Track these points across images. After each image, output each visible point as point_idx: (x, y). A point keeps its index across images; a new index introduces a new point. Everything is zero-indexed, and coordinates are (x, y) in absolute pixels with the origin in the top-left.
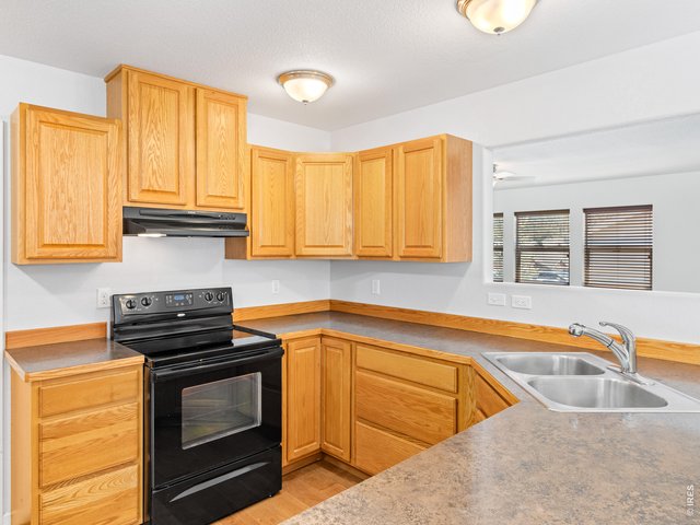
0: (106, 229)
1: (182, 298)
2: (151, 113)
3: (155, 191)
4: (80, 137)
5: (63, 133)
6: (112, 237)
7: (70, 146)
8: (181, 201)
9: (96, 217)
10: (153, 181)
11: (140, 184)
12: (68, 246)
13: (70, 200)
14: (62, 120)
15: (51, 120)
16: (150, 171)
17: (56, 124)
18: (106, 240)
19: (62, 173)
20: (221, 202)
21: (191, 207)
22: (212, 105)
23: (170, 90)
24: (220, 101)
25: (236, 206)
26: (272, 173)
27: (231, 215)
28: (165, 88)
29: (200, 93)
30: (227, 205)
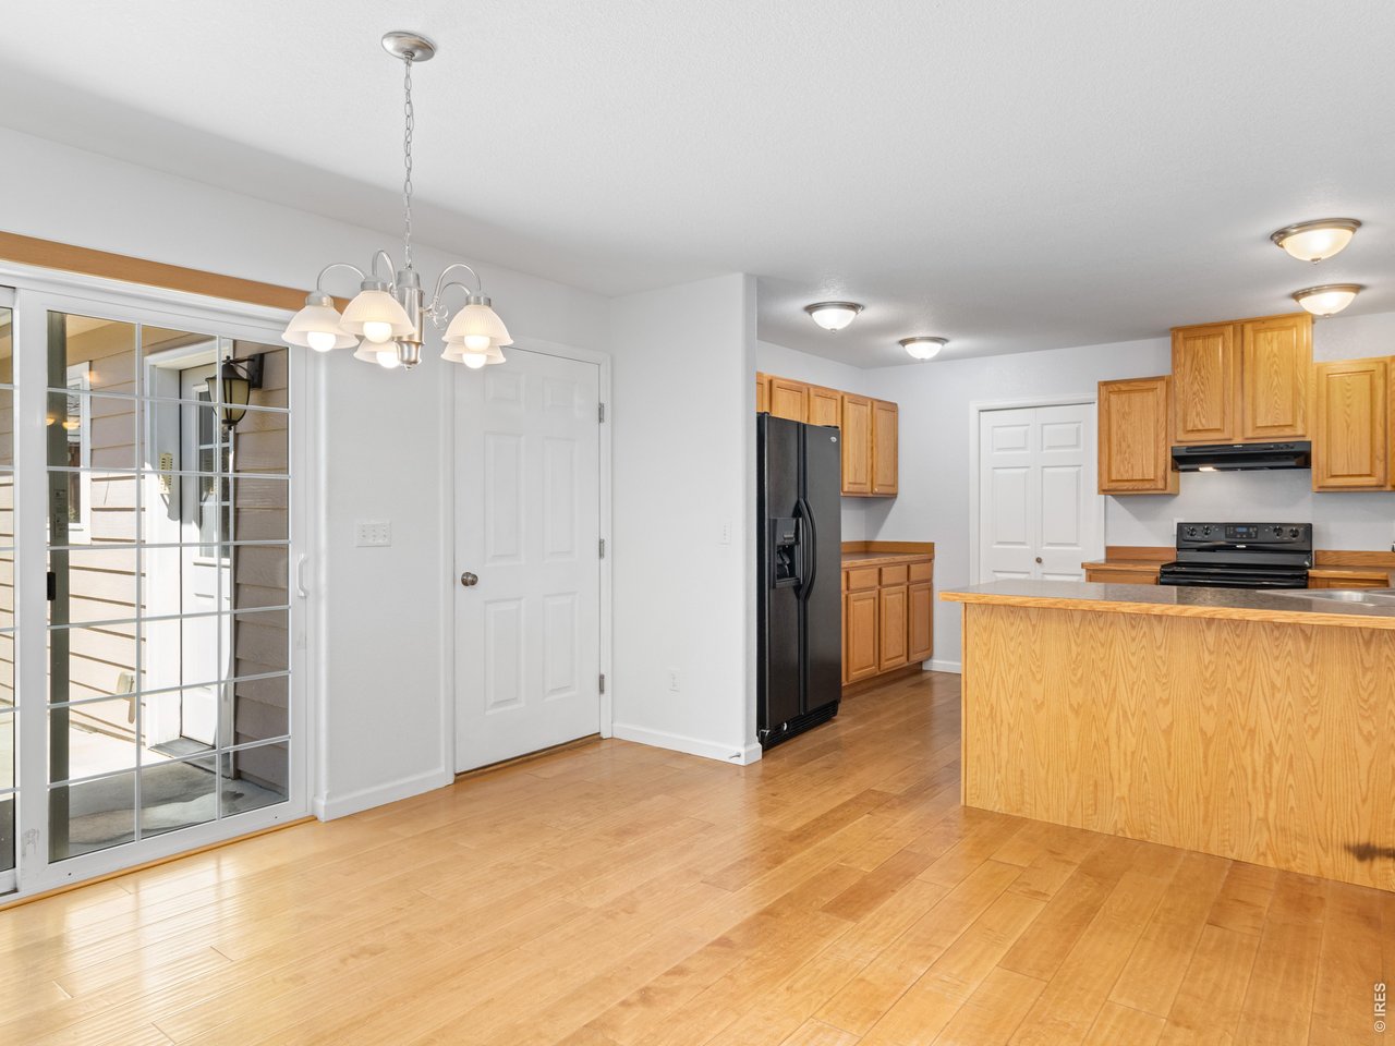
0: (1156, 467)
1: (1244, 530)
2: (1195, 362)
3: (1199, 431)
4: (1136, 398)
5: (1124, 396)
6: (1161, 473)
7: (1129, 405)
8: (1227, 437)
9: (1149, 461)
10: (1197, 422)
11: (1185, 426)
12: (1127, 481)
13: (1129, 446)
14: (1123, 388)
15: (1116, 389)
16: (1194, 414)
17: (1120, 392)
18: (1156, 476)
19: (1123, 427)
20: (1274, 433)
21: (1238, 440)
22: (1262, 335)
23: (1214, 336)
24: (1272, 329)
25: (1293, 433)
26: (1348, 391)
27: (1287, 444)
28: (1209, 336)
29: (1248, 328)
30: (1281, 434)
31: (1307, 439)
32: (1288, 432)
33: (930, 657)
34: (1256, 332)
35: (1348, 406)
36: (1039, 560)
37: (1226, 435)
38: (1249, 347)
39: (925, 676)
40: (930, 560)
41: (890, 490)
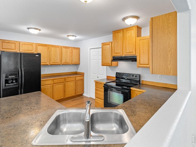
3: (117, 53)
4: (107, 46)
6: (111, 62)
7: (106, 48)
9: (109, 59)
10: (116, 51)
11: (114, 52)
12: (105, 63)
13: (106, 56)
15: (104, 45)
16: (116, 49)
19: (105, 52)
21: (123, 55)
22: (127, 31)
23: (119, 32)
24: (129, 30)
25: (133, 54)
26: (144, 44)
27: (132, 56)
28: (118, 32)
29: (125, 30)
30: (131, 54)
31: (136, 55)
32: (132, 53)
33: (84, 93)
34: (126, 31)
35: (144, 47)
36: (98, 77)
37: (121, 54)
38: (125, 35)
39: (83, 96)
40: (83, 76)
41: (79, 63)
